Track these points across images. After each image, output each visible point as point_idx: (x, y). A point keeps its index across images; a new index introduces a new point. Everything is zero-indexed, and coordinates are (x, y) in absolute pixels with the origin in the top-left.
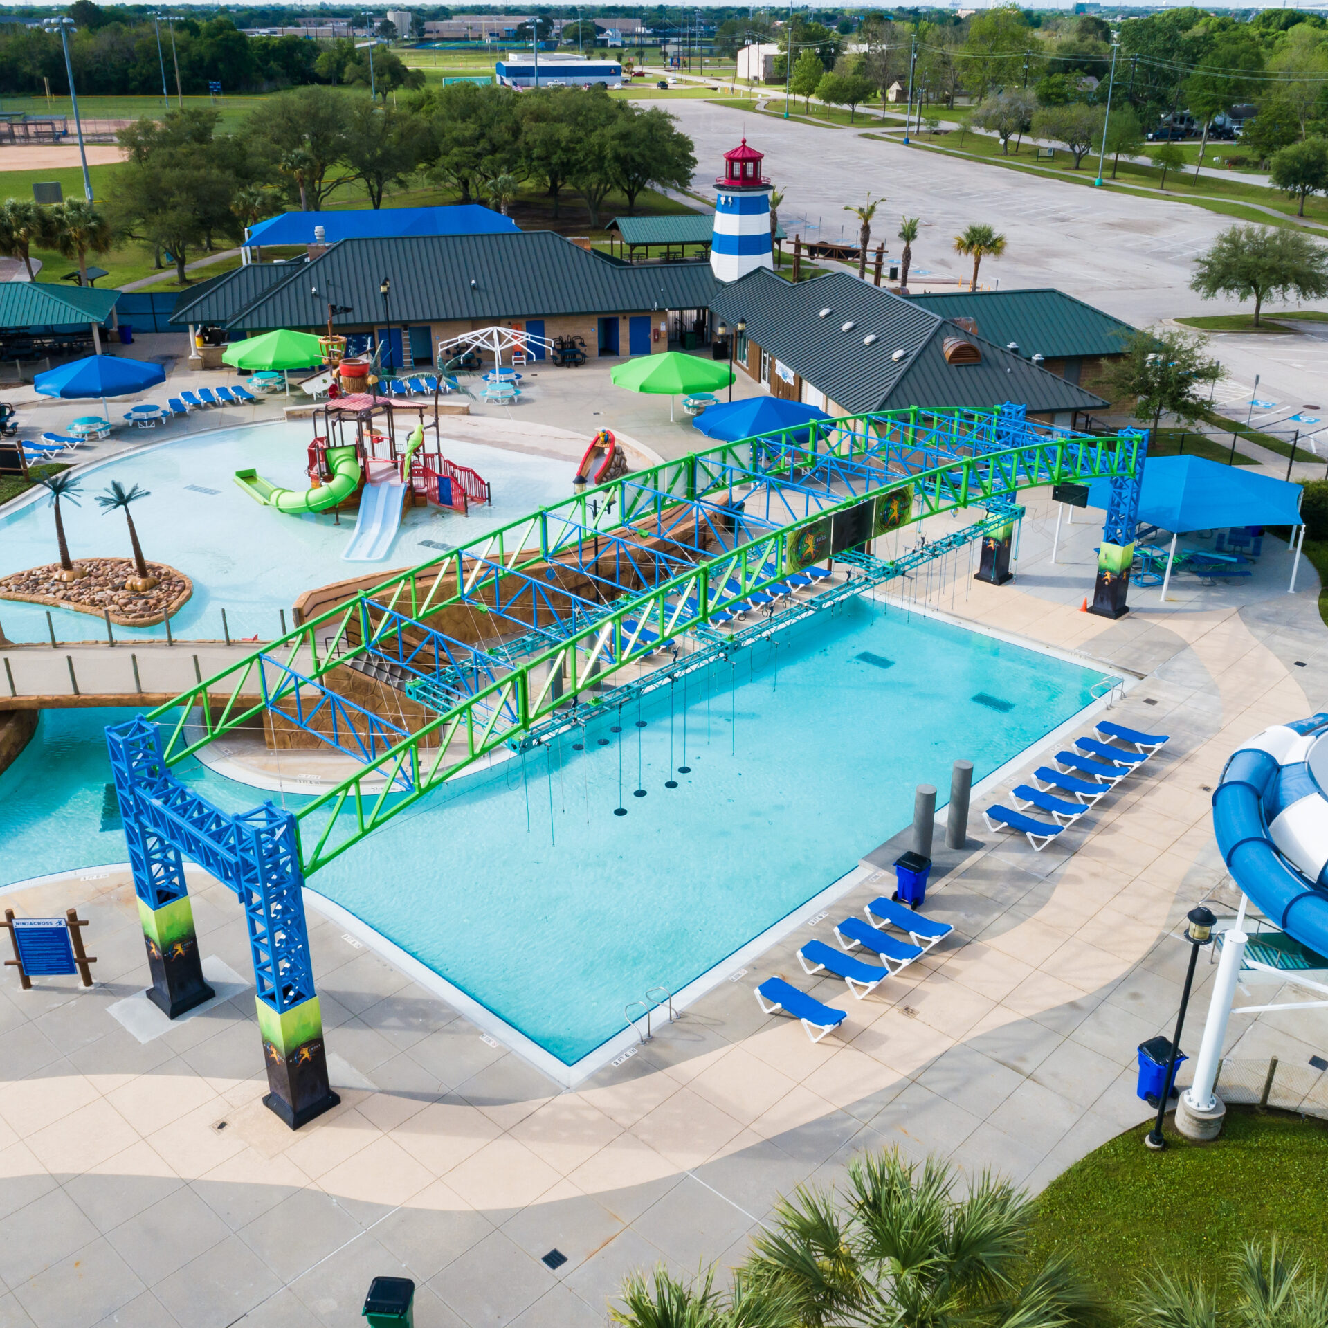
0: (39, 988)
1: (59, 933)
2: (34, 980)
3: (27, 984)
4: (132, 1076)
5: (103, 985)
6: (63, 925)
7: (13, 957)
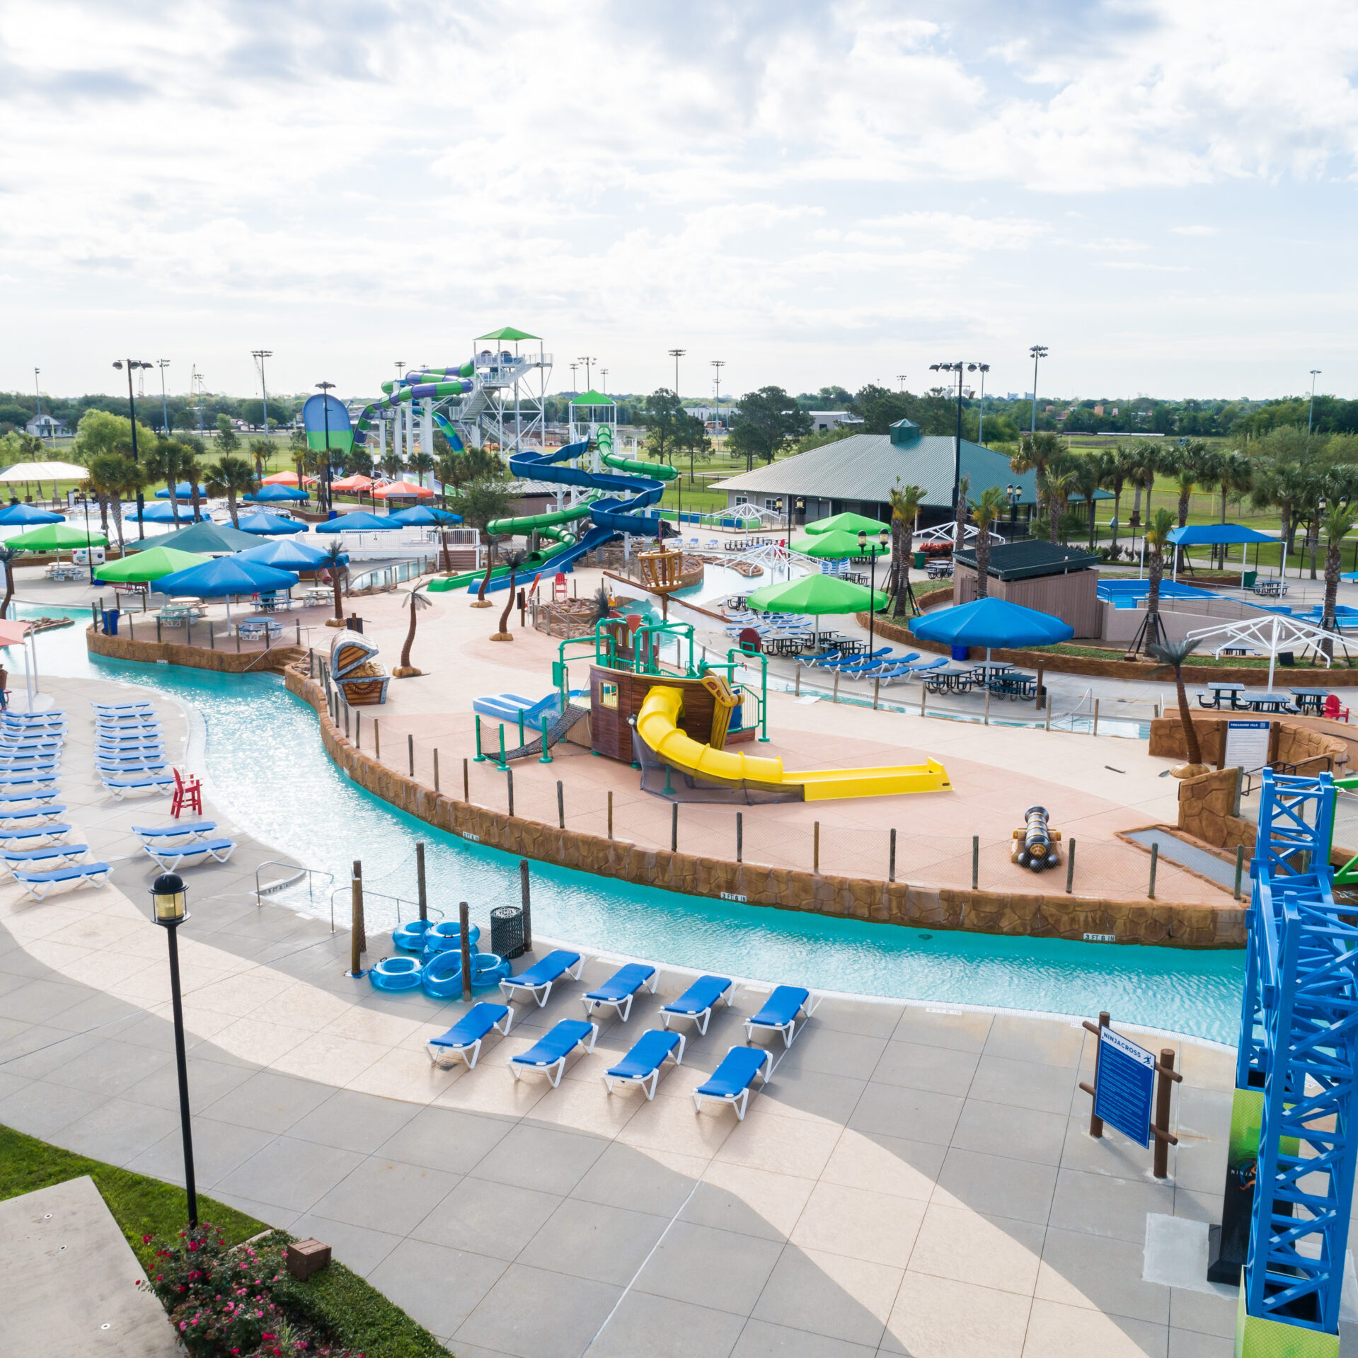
0: (1107, 1144)
1: (1144, 1074)
2: (1108, 1131)
3: (1096, 1131)
4: (1087, 1303)
5: (1175, 1187)
6: (1150, 1066)
7: (1091, 1084)
